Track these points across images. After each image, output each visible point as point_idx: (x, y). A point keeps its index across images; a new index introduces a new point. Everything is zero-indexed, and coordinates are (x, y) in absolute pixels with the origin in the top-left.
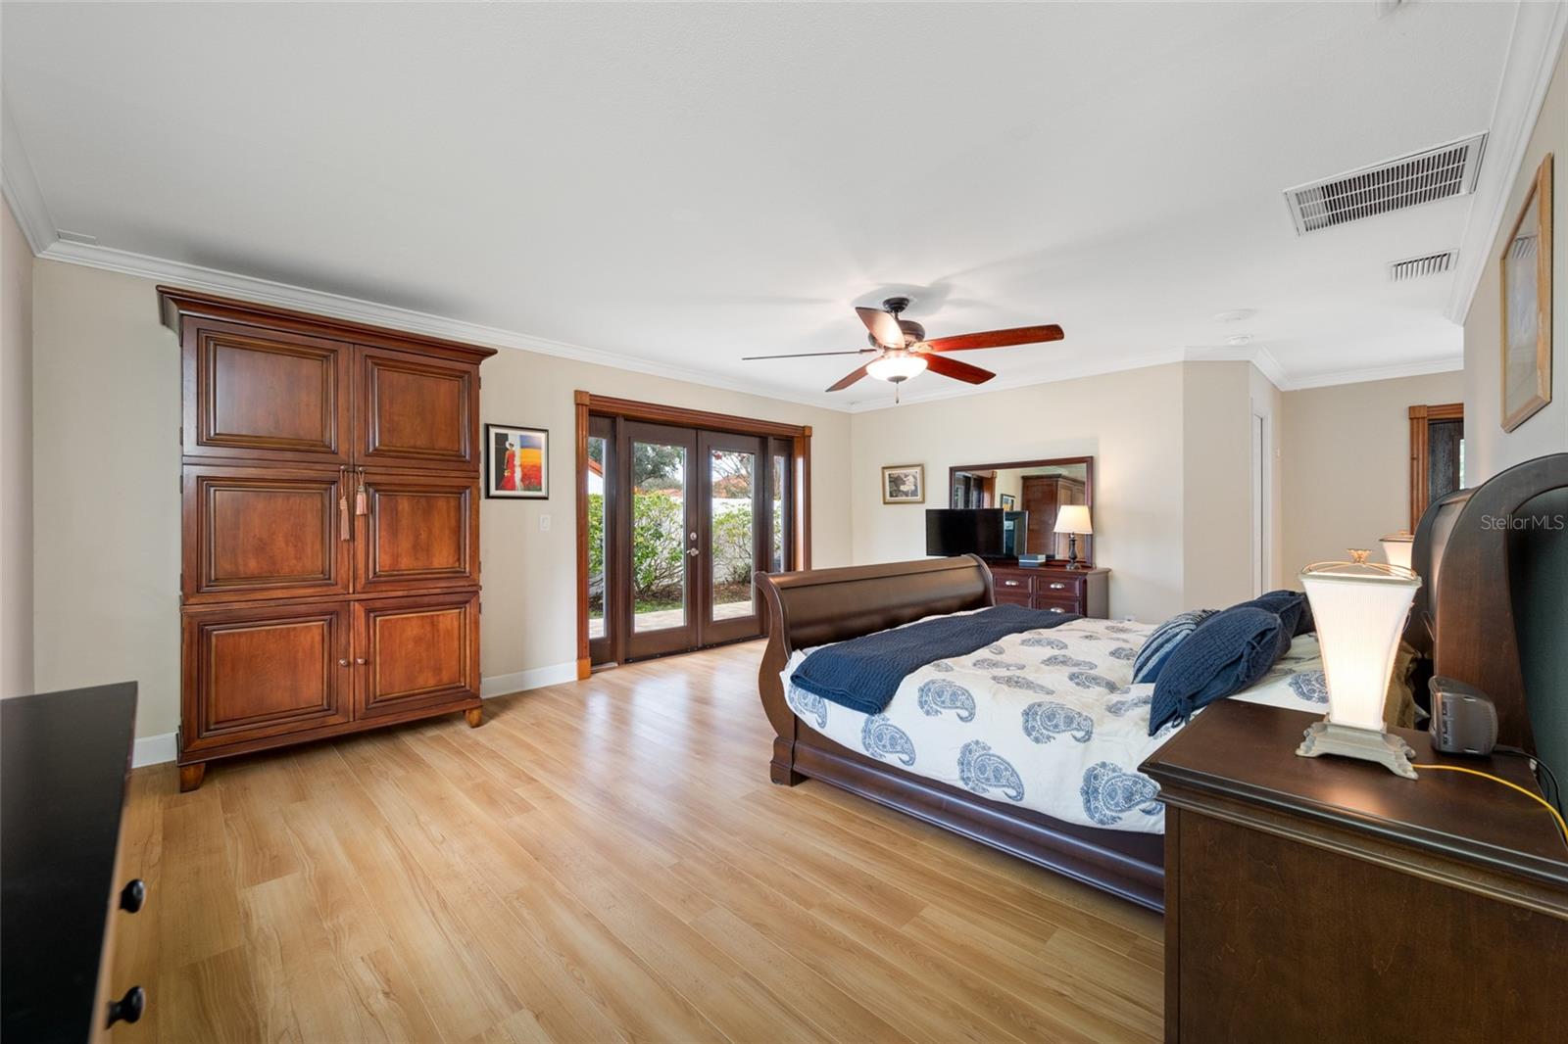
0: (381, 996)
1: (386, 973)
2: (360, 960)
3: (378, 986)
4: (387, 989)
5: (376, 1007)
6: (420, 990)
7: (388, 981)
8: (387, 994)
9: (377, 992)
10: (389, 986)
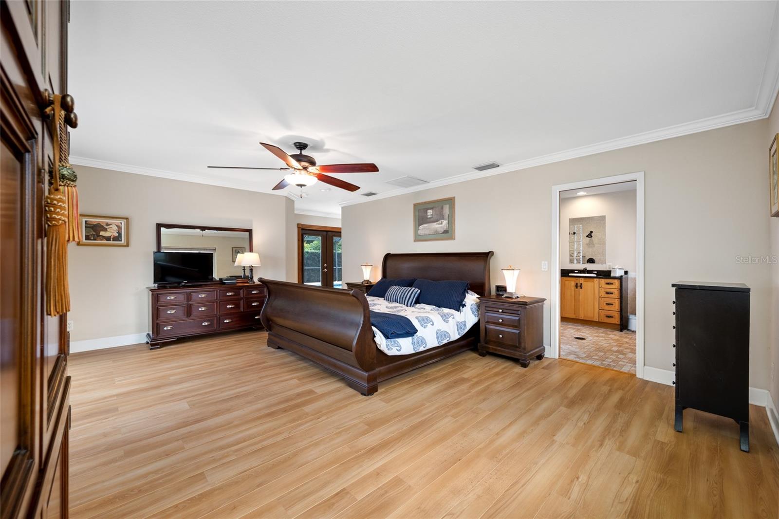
0: (580, 480)
1: (568, 484)
2: (570, 499)
3: (577, 483)
4: (576, 479)
5: (585, 478)
6: (568, 468)
7: (572, 481)
8: (578, 478)
9: (579, 482)
10: (574, 479)
